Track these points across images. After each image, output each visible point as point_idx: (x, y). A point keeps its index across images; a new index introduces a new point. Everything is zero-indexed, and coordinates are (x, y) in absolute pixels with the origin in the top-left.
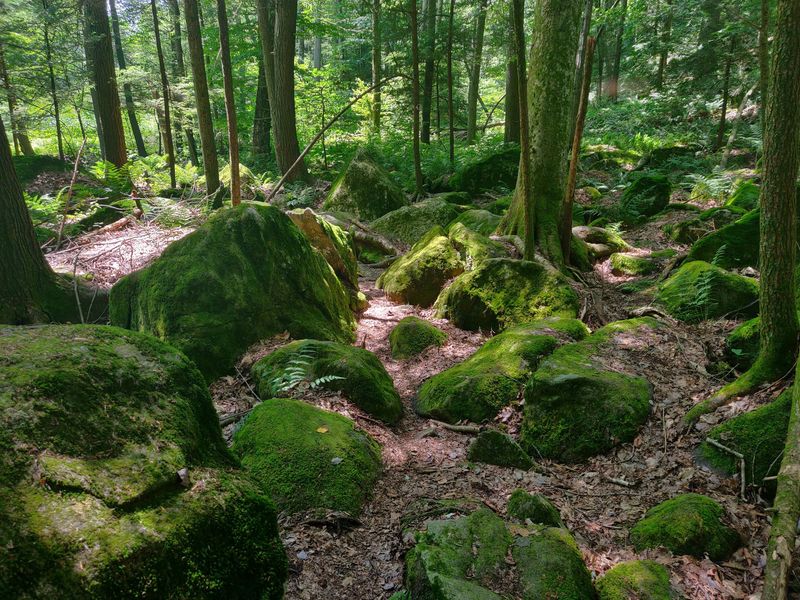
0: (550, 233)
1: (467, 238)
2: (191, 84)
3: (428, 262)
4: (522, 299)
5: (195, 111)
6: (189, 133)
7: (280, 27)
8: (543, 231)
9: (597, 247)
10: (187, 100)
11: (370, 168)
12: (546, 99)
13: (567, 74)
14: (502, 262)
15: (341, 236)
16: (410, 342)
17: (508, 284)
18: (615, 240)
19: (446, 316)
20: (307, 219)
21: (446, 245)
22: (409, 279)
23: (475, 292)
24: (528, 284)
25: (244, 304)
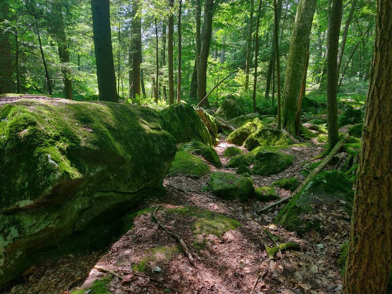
0: (291, 123)
1: (258, 122)
2: (168, 68)
3: (243, 130)
4: (273, 142)
5: (168, 79)
6: (164, 87)
7: (203, 47)
8: (288, 122)
9: (314, 132)
10: (165, 74)
11: (233, 102)
12: (292, 74)
13: (301, 65)
14: (267, 129)
15: (213, 119)
16: (230, 152)
17: (269, 137)
18: (322, 130)
19: (245, 147)
20: (201, 111)
21: (250, 125)
22: (235, 135)
23: (256, 139)
24: (276, 137)
25: (177, 131)
